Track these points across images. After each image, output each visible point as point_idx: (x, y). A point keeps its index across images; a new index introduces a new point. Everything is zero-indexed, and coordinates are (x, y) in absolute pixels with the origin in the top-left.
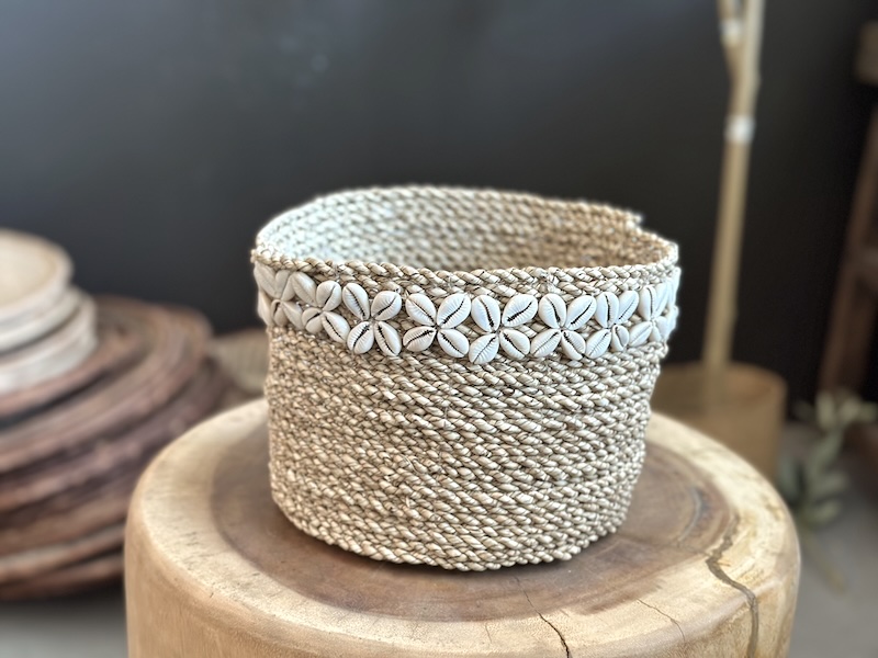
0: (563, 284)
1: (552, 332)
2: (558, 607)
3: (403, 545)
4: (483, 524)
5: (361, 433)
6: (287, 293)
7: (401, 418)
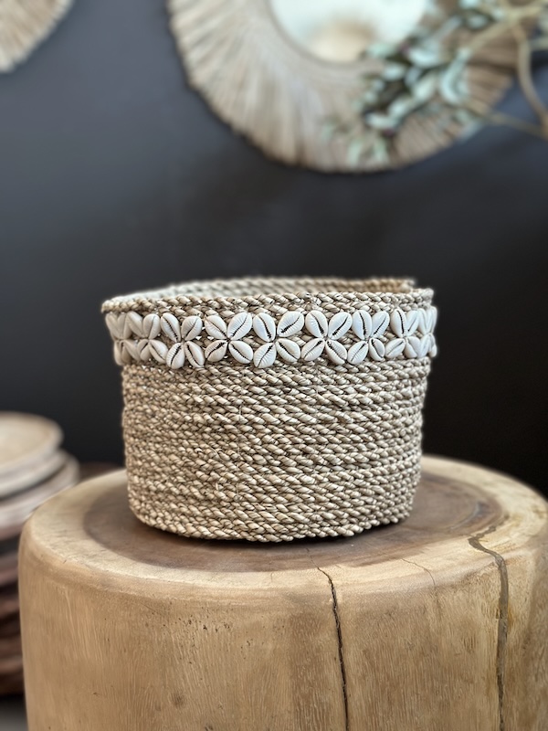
0: (325, 304)
1: (316, 341)
2: (333, 564)
4: (276, 502)
7: (208, 417)
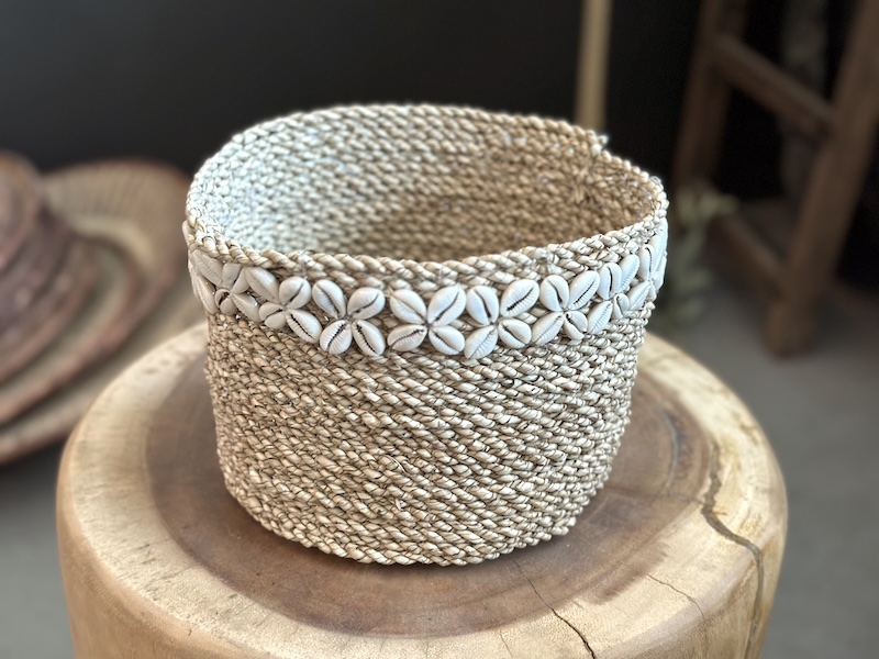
0: (564, 261)
1: (554, 316)
2: (569, 597)
3: (394, 546)
4: (482, 518)
5: (339, 434)
6: (239, 285)
7: (388, 420)
